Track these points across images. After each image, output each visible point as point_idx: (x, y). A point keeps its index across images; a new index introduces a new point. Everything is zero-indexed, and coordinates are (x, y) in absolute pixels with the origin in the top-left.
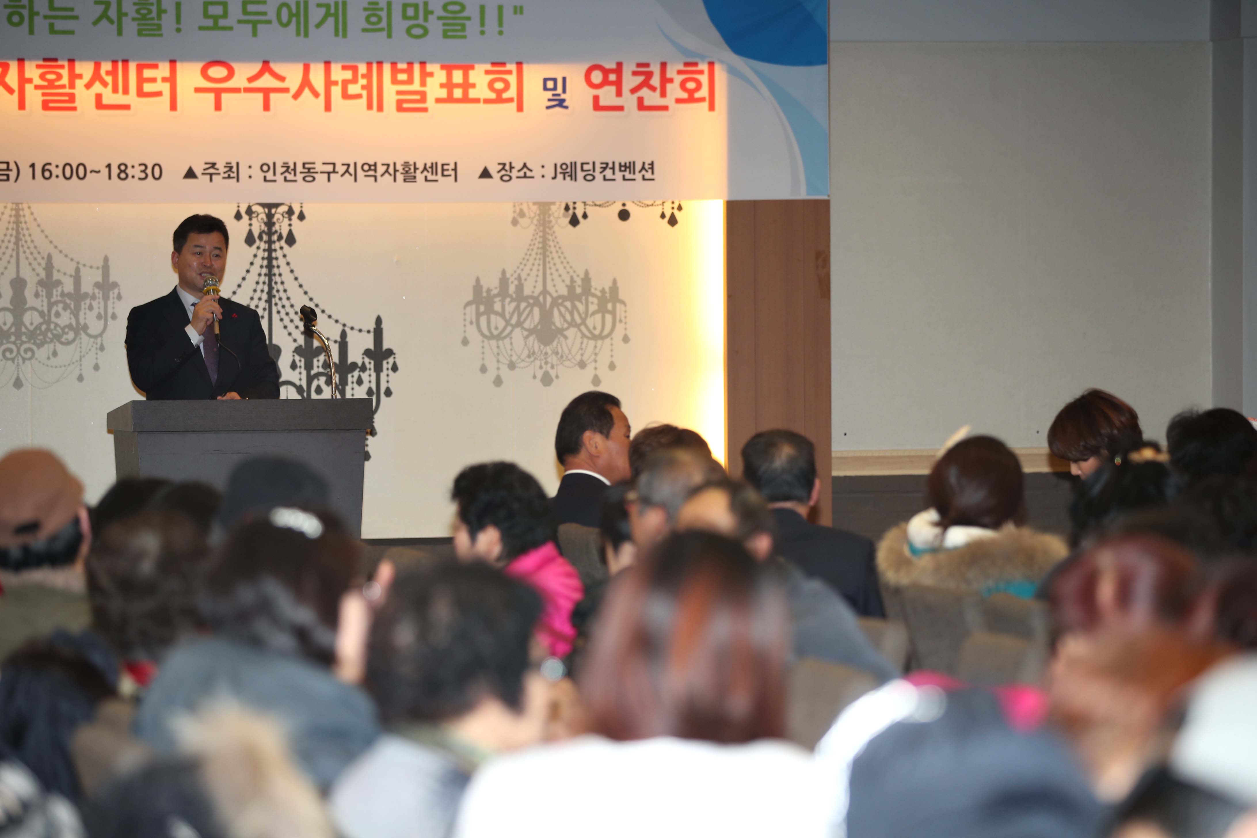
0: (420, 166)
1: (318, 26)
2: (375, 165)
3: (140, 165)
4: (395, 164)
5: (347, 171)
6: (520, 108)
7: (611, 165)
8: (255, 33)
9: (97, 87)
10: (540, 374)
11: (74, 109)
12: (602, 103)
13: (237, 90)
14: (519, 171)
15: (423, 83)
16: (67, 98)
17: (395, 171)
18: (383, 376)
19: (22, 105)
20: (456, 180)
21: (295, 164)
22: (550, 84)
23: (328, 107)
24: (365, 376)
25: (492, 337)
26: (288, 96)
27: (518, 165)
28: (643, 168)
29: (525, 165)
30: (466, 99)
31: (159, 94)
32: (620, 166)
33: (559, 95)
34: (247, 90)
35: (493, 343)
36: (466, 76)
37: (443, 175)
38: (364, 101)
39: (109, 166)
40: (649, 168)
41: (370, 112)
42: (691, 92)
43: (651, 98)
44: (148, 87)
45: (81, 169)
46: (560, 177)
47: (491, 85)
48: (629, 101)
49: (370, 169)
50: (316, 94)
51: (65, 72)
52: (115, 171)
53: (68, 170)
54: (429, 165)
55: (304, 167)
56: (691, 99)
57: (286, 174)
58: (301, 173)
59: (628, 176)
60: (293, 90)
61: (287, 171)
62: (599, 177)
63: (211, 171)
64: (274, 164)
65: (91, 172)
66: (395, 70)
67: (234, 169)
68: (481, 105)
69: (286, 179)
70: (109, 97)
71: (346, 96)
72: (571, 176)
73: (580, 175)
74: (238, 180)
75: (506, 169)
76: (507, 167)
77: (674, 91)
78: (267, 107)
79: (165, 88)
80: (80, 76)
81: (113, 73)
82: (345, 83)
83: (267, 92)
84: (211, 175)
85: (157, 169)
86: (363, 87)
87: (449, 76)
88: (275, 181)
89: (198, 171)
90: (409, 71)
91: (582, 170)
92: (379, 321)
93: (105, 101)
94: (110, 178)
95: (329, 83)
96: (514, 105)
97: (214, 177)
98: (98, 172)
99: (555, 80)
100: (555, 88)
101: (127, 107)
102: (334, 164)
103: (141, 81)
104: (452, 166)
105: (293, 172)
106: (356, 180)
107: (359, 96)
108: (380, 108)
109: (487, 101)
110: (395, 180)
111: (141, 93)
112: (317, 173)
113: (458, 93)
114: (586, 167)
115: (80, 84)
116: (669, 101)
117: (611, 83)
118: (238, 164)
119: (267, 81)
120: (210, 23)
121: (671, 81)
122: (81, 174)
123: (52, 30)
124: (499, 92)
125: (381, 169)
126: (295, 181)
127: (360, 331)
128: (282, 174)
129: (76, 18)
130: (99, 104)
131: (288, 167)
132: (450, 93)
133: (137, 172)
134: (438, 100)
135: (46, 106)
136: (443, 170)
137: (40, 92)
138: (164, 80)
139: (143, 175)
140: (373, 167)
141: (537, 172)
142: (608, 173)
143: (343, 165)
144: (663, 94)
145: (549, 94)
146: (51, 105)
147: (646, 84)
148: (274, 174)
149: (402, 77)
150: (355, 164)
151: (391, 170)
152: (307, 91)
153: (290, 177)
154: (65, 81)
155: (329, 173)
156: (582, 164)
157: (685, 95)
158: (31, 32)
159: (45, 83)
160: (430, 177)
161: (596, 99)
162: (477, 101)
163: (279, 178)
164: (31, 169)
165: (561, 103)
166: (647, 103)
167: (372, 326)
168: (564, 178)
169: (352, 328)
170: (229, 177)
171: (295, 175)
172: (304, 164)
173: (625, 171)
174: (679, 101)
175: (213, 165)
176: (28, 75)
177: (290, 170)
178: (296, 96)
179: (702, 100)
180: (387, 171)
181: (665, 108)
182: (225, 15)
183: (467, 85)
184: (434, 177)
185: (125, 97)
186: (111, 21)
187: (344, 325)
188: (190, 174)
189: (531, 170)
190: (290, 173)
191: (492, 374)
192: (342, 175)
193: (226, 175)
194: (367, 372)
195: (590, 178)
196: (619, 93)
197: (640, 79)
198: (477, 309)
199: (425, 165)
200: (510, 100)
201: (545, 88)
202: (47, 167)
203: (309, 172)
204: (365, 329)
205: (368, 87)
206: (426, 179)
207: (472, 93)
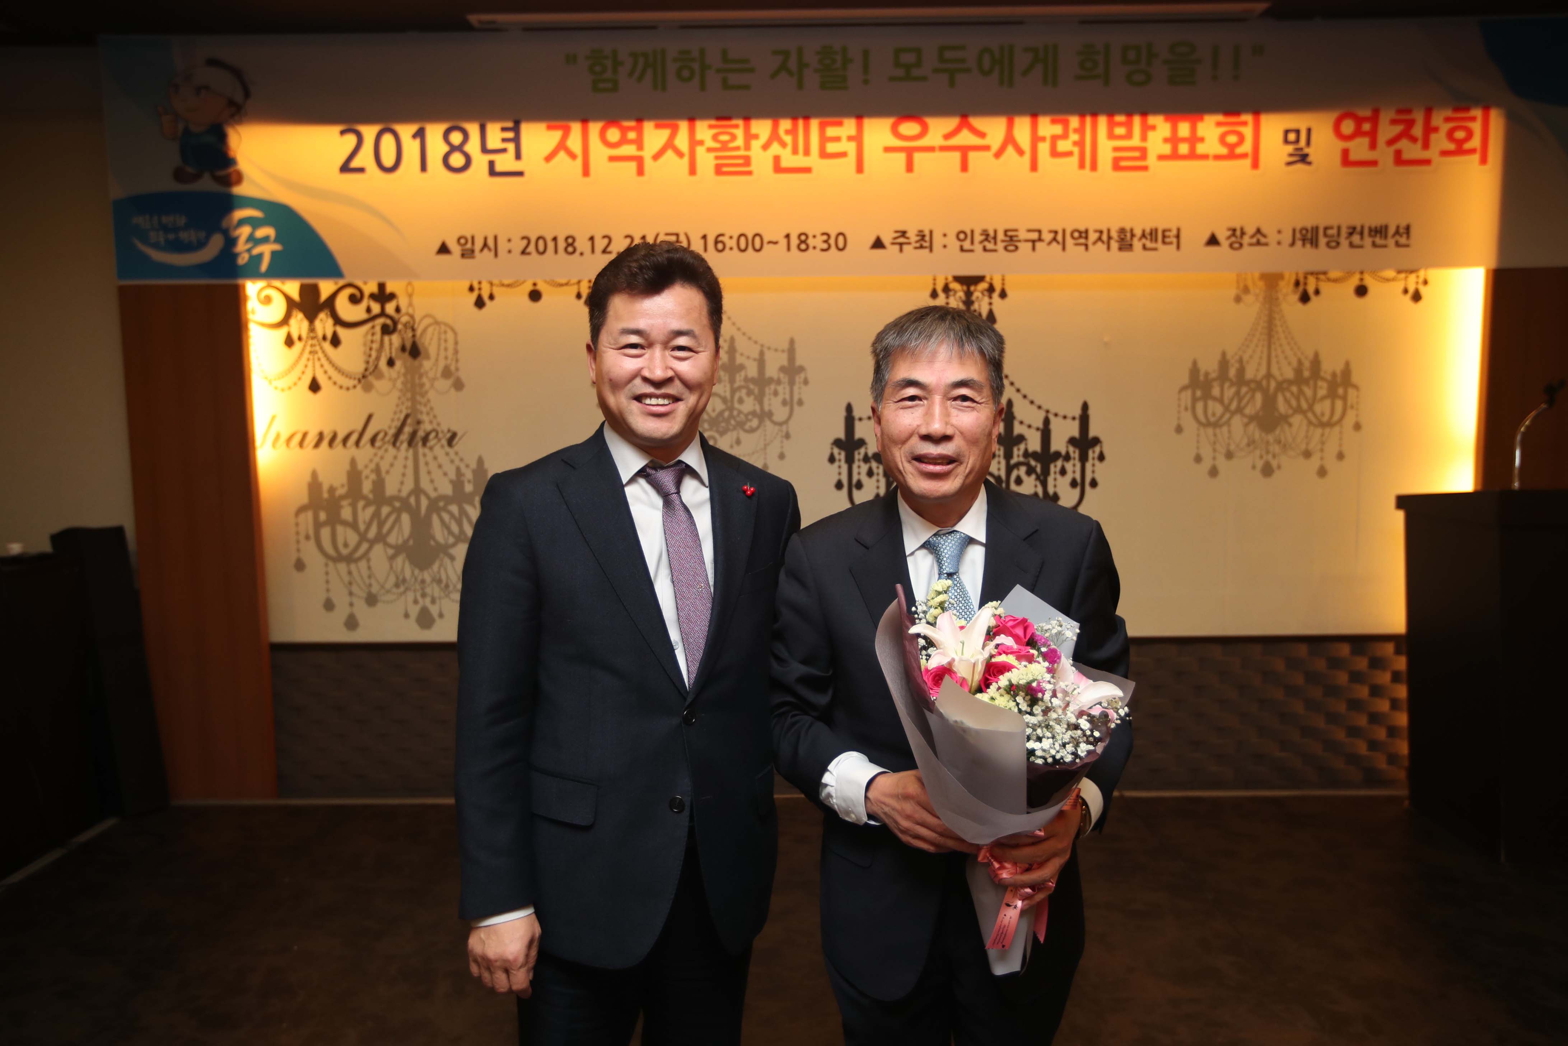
0: (1138, 232)
1: (1025, 73)
2: (1087, 232)
3: (823, 234)
4: (1109, 231)
5: (1055, 239)
6: (1255, 165)
7: (1359, 229)
8: (952, 83)
9: (775, 148)
10: (1260, 464)
11: (749, 173)
12: (1353, 157)
13: (931, 149)
14: (1252, 237)
15: (1144, 138)
16: (740, 161)
17: (1110, 238)
18: (1088, 466)
19: (693, 171)
20: (1178, 247)
21: (995, 231)
22: (1292, 137)
23: (1034, 167)
24: (1069, 466)
25: (1208, 424)
26: (989, 155)
27: (1250, 230)
28: (1397, 232)
29: (1258, 231)
30: (1193, 155)
31: (843, 155)
32: (1370, 230)
33: (1301, 149)
34: (943, 149)
35: (1210, 431)
36: (1194, 129)
37: (1164, 242)
38: (1075, 160)
39: (788, 236)
40: (1404, 233)
41: (1082, 172)
42: (1460, 143)
43: (1412, 150)
44: (831, 148)
45: (757, 240)
46: (1299, 243)
47: (1222, 140)
48: (1384, 154)
49: (1080, 237)
50: (1020, 152)
51: (739, 133)
52: (794, 241)
53: (743, 240)
54: (1148, 231)
55: (1006, 235)
56: (1460, 151)
57: (986, 243)
58: (1003, 241)
59: (1378, 241)
60: (995, 147)
61: (986, 240)
62: (1344, 243)
63: (902, 240)
64: (972, 232)
65: (770, 242)
66: (1111, 125)
67: (927, 238)
68: (1210, 163)
69: (985, 249)
70: (788, 159)
71: (1055, 153)
72: (1312, 243)
73: (1323, 241)
74: (931, 250)
75: (1237, 235)
76: (1238, 233)
77: (1440, 141)
78: (964, 167)
79: (851, 148)
80: (756, 137)
81: (793, 132)
82: (1055, 139)
83: (964, 150)
84: (901, 244)
85: (841, 239)
86: (1075, 143)
87: (1174, 130)
88: (972, 251)
89: (886, 240)
90: (1129, 125)
91: (1325, 235)
92: (1085, 407)
93: (784, 164)
94: (789, 249)
95: (1036, 139)
96: (1248, 162)
97: (905, 247)
98: (776, 243)
99: (1298, 132)
100: (1297, 141)
101: (807, 170)
102: (1040, 231)
103: (824, 140)
104: (1174, 232)
105: (992, 241)
106: (1064, 248)
107: (1069, 154)
108: (1094, 167)
109: (1218, 157)
110: (1109, 248)
111: (824, 154)
112: (1019, 241)
113: (1184, 149)
114: (1330, 232)
115: (756, 145)
116: (1432, 153)
117: (1364, 134)
118: (931, 232)
119: (965, 138)
120: (900, 72)
121: (1436, 130)
122: (757, 246)
123: (726, 85)
124: (1232, 147)
125: (1093, 236)
126: (995, 251)
127: (1065, 417)
128: (981, 242)
129: (751, 70)
130: (778, 168)
131: (988, 235)
132: (1175, 149)
133: (819, 242)
134: (1161, 157)
135: (719, 170)
136: (1164, 237)
137: (712, 155)
138: (850, 138)
139: (825, 246)
140: (1084, 234)
141: (1272, 238)
142: (1356, 239)
143: (1051, 232)
144: (1426, 145)
145: (1290, 148)
146: (725, 169)
147: (1406, 134)
148: (972, 243)
149: (1120, 131)
150: (1064, 231)
151: (1105, 237)
152: (1010, 150)
153: (990, 246)
154: (740, 142)
155: (1034, 242)
156: (1326, 229)
157: (1452, 147)
158: (703, 87)
159: (717, 145)
160: (1149, 244)
161: (1345, 153)
162: (1205, 157)
163: (978, 247)
164: (702, 242)
165: (1303, 158)
166: (1406, 156)
167: (1077, 412)
168: (1304, 245)
169: (1056, 415)
170: (921, 247)
171: (995, 243)
172: (1006, 231)
173: (1376, 236)
174: (1445, 153)
175: (903, 234)
176: (699, 136)
177: (990, 239)
178: (998, 154)
179: (1472, 151)
180: (1100, 239)
181: (1427, 162)
182: (918, 64)
183: (1194, 139)
184: (1153, 245)
185: (807, 159)
186: (790, 73)
187: (1047, 412)
188: (878, 244)
189: (1265, 236)
190: (989, 242)
191: (1207, 464)
192: (1050, 243)
193: (918, 245)
194: (1071, 462)
195: (1334, 244)
196: (1373, 146)
197: (1398, 129)
198: (1194, 394)
199: (1144, 231)
200: (1244, 156)
201: (1286, 141)
202: (720, 239)
203: (1011, 241)
204: (1070, 415)
205: (1080, 144)
206: (1144, 248)
207: (1201, 149)
